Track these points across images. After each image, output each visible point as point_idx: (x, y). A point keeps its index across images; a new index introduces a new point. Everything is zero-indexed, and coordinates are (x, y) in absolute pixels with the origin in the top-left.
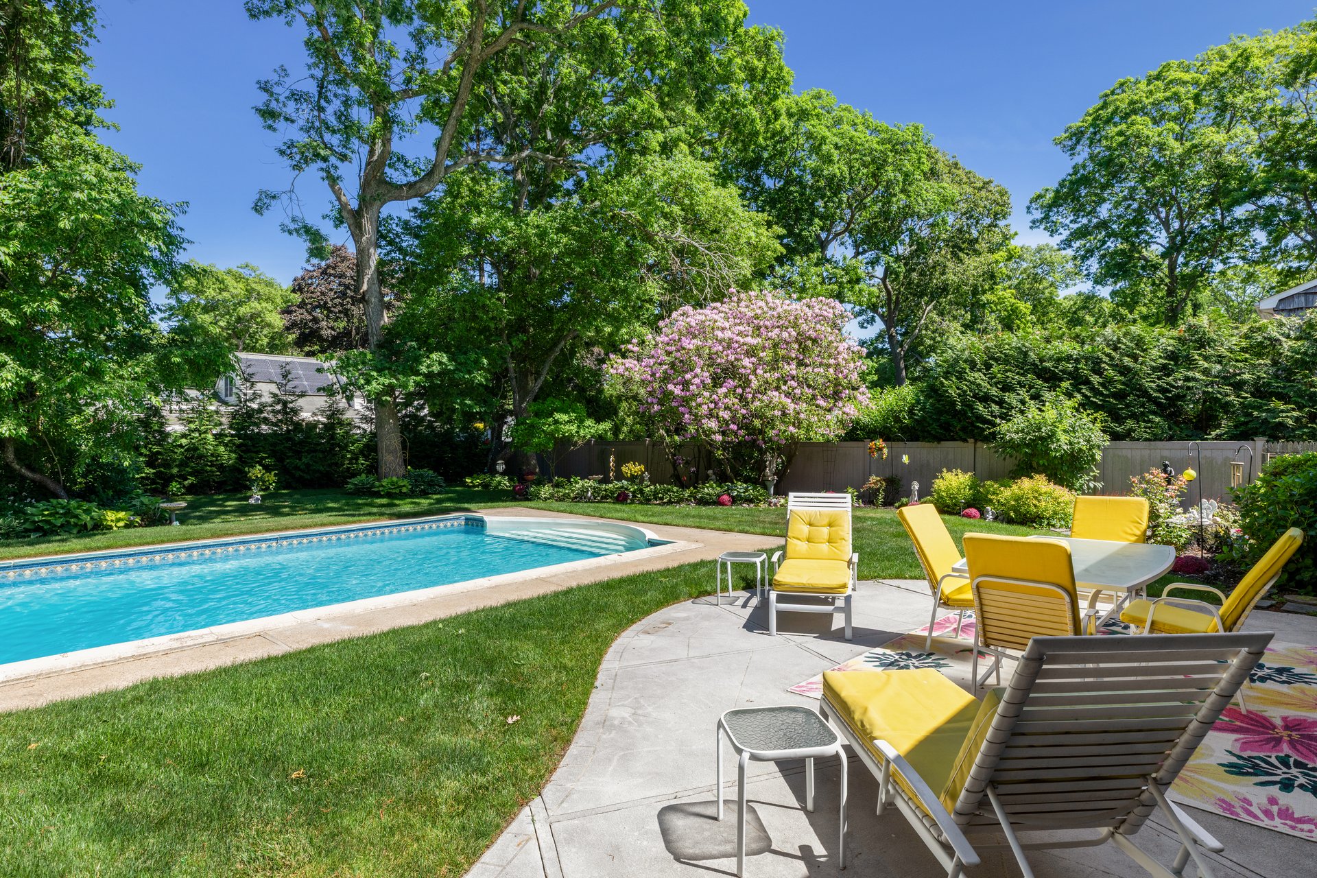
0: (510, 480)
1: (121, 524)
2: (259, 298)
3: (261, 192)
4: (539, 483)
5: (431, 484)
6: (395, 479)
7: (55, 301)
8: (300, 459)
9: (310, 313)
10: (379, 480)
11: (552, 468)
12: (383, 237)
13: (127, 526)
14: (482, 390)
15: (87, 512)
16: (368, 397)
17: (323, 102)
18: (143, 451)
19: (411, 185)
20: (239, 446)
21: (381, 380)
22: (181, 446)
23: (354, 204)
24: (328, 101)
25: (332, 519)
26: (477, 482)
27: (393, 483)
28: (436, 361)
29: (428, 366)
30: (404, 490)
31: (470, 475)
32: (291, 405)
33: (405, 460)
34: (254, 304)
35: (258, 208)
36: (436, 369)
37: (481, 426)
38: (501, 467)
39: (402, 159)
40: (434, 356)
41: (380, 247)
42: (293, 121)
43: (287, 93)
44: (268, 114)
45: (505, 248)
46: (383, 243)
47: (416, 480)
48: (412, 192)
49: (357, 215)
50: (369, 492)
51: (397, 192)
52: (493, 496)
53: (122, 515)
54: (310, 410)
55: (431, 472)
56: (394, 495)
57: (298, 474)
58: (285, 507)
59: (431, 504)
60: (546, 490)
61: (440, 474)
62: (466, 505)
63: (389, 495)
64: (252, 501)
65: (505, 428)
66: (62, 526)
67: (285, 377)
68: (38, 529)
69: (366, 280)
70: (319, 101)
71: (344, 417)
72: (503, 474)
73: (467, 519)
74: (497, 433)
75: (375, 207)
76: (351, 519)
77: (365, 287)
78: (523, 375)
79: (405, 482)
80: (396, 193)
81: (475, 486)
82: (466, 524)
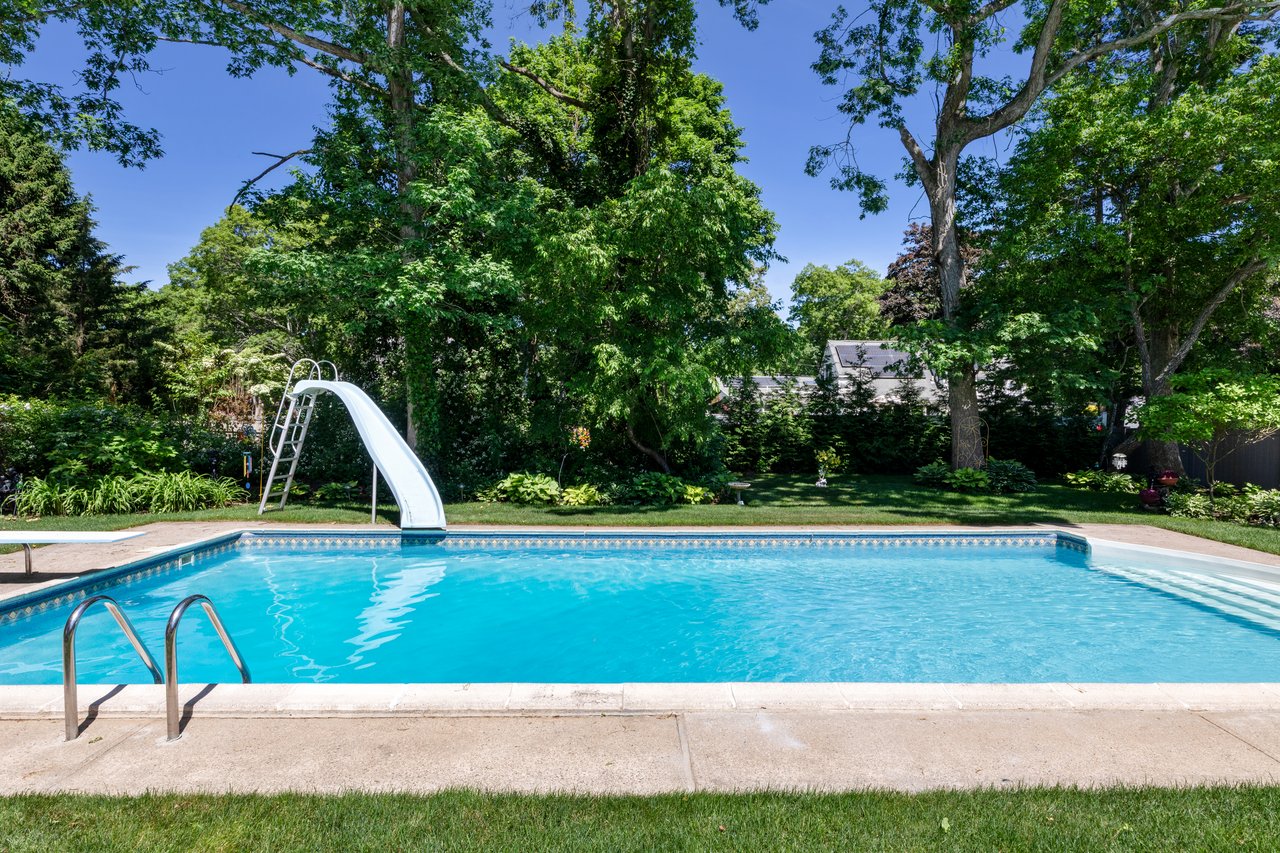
0: (1135, 480)
1: (698, 499)
2: (863, 290)
3: (812, 150)
4: (1186, 489)
5: (1017, 479)
6: (970, 470)
7: (645, 296)
8: (871, 443)
9: (902, 297)
10: (952, 470)
11: (1211, 468)
12: (961, 185)
13: (702, 502)
14: (1091, 359)
15: (673, 485)
16: (939, 374)
17: (885, 33)
18: (738, 430)
19: (997, 114)
20: (815, 427)
21: (951, 353)
22: (767, 426)
23: (929, 156)
24: (891, 30)
25: (882, 516)
26: (1082, 480)
27: (968, 476)
28: (1026, 323)
29: (1013, 332)
30: (982, 484)
31: (1073, 471)
32: (864, 386)
33: (984, 449)
34: (858, 294)
35: (810, 171)
36: (1024, 334)
37: (1092, 407)
38: (1120, 461)
39: (986, 84)
40: (1020, 317)
41: (959, 198)
42: (852, 65)
43: (846, 36)
44: (825, 66)
45: (1133, 160)
46: (963, 192)
47: (996, 473)
48: (1000, 121)
49: (931, 167)
50: (938, 484)
51: (981, 127)
52: (1104, 502)
53: (699, 490)
54: (886, 391)
55: (1018, 464)
56: (967, 489)
57: (869, 458)
58: (846, 493)
59: (1013, 505)
60: (1196, 502)
61: (1030, 467)
62: (1063, 514)
63: (963, 490)
64: (818, 484)
65: (1129, 410)
66: (654, 496)
67: (860, 357)
68: (638, 498)
69: (941, 240)
70: (881, 32)
71: (918, 399)
72: (1123, 471)
73: (1061, 538)
74: (1118, 417)
75: (953, 152)
76: (903, 518)
77: (940, 247)
78: (1159, 339)
79: (983, 475)
80: (978, 128)
81: (1080, 485)
82: (1059, 545)
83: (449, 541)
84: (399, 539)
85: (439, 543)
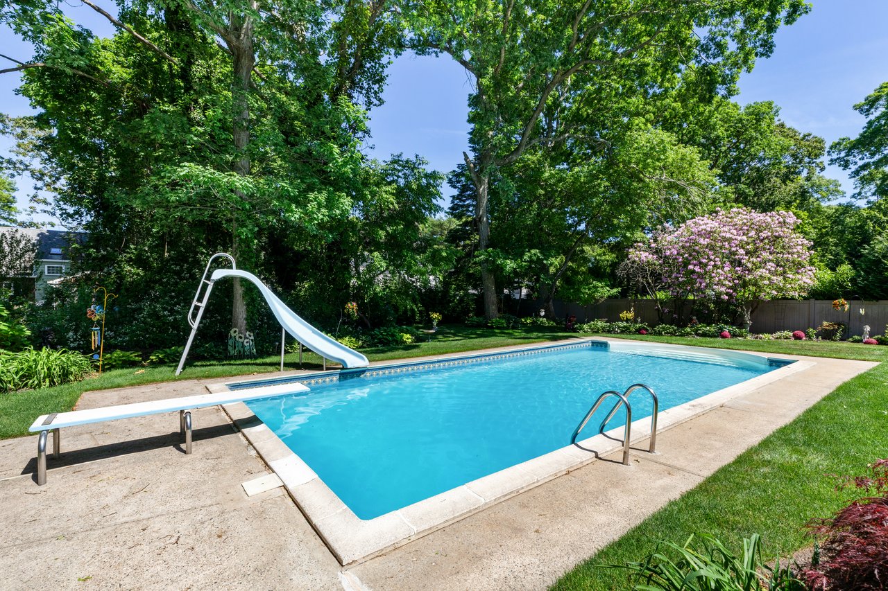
1: (410, 341)
5: (516, 322)
6: (498, 319)
15: (398, 334)
19: (506, 157)
26: (528, 321)
27: (498, 322)
28: (533, 254)
29: (530, 257)
31: (523, 318)
36: (534, 258)
38: (542, 313)
40: (533, 251)
48: (507, 161)
49: (479, 175)
50: (485, 326)
53: (408, 336)
68: (381, 342)
69: (481, 210)
73: (593, 343)
77: (480, 214)
79: (504, 321)
82: (592, 345)
83: (368, 374)
84: (338, 376)
85: (362, 376)
